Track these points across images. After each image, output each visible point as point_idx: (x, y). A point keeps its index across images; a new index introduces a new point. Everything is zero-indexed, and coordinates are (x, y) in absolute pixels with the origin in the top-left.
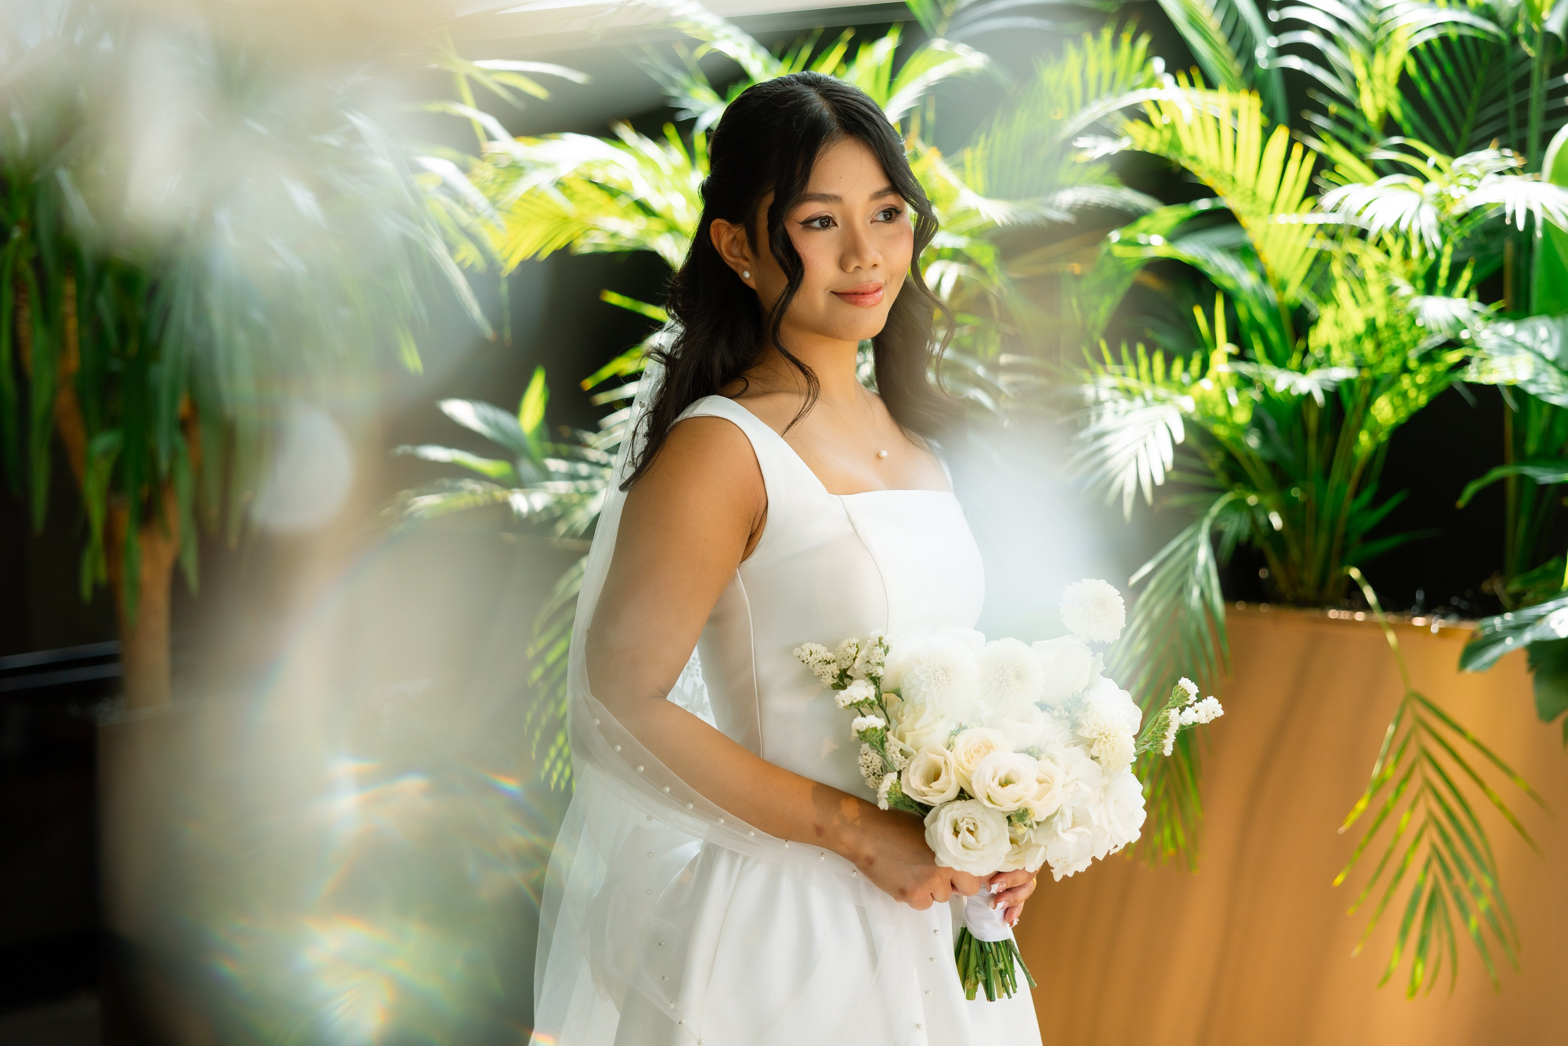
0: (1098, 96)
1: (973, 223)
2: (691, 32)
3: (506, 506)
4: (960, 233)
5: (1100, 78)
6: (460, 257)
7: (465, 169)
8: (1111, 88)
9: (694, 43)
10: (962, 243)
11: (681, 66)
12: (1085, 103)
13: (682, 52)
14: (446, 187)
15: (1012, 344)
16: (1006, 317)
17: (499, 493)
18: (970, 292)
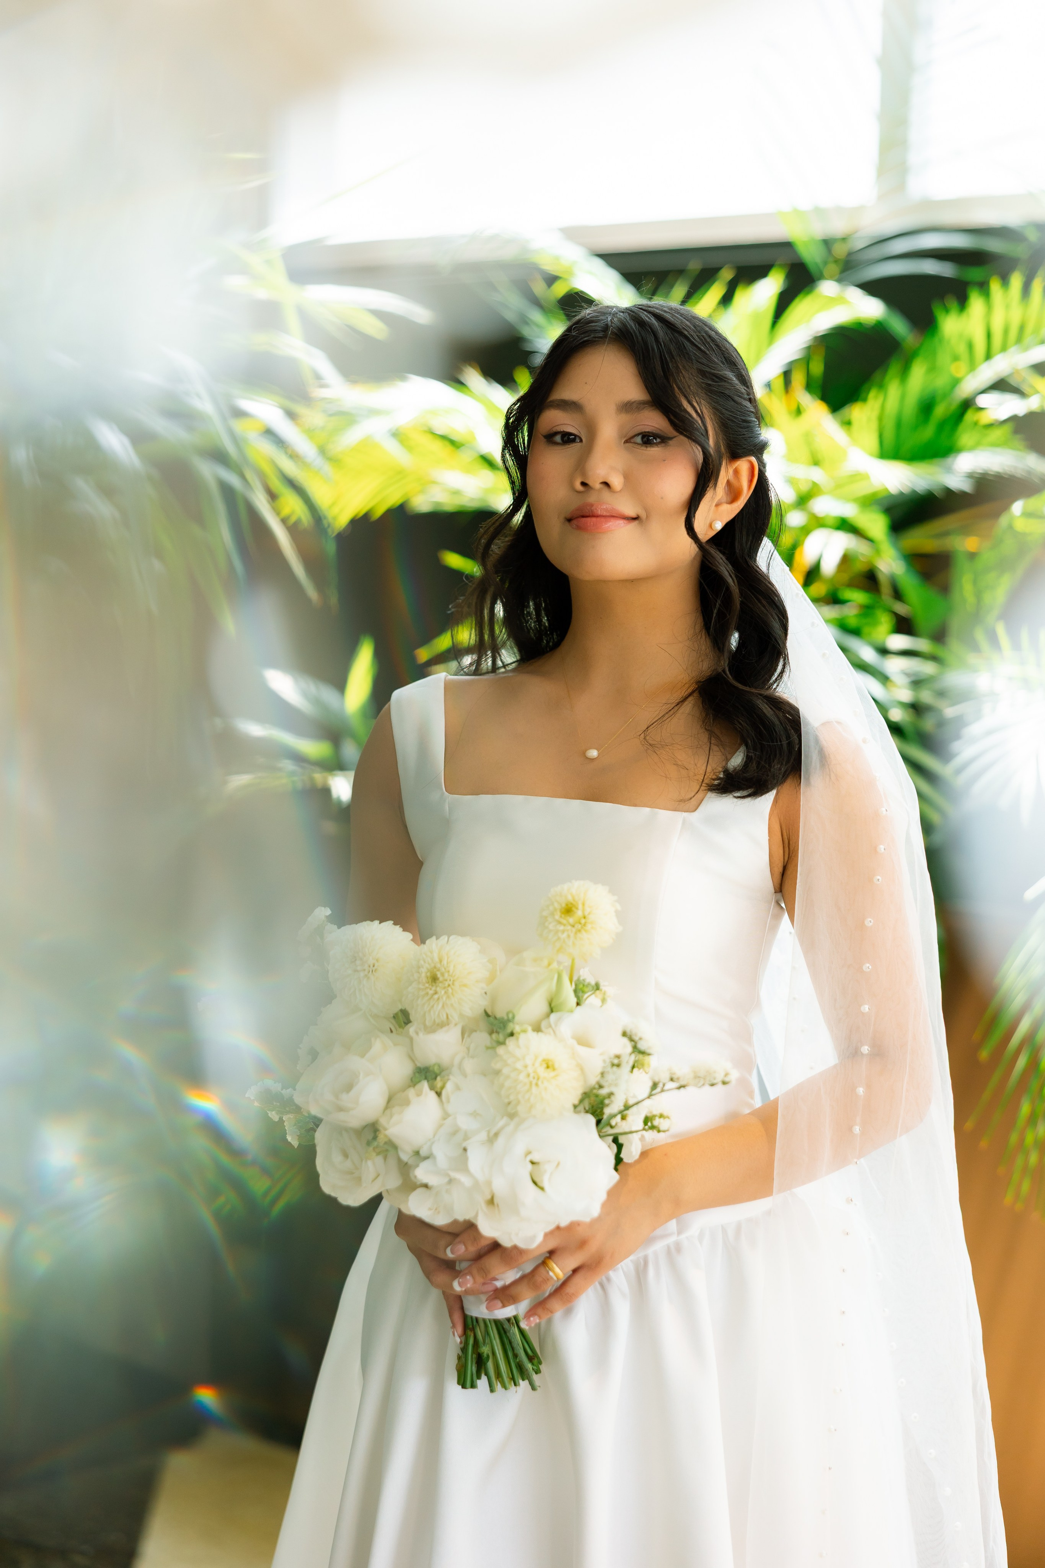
0: (1004, 348)
1: (864, 489)
2: (550, 267)
3: (326, 791)
4: (846, 499)
5: (1006, 331)
6: (286, 511)
7: (291, 415)
8: (1019, 339)
9: (551, 280)
10: (850, 511)
11: (537, 303)
12: (988, 356)
13: (539, 288)
14: (269, 433)
15: (904, 626)
16: (897, 594)
17: (319, 777)
18: (859, 567)
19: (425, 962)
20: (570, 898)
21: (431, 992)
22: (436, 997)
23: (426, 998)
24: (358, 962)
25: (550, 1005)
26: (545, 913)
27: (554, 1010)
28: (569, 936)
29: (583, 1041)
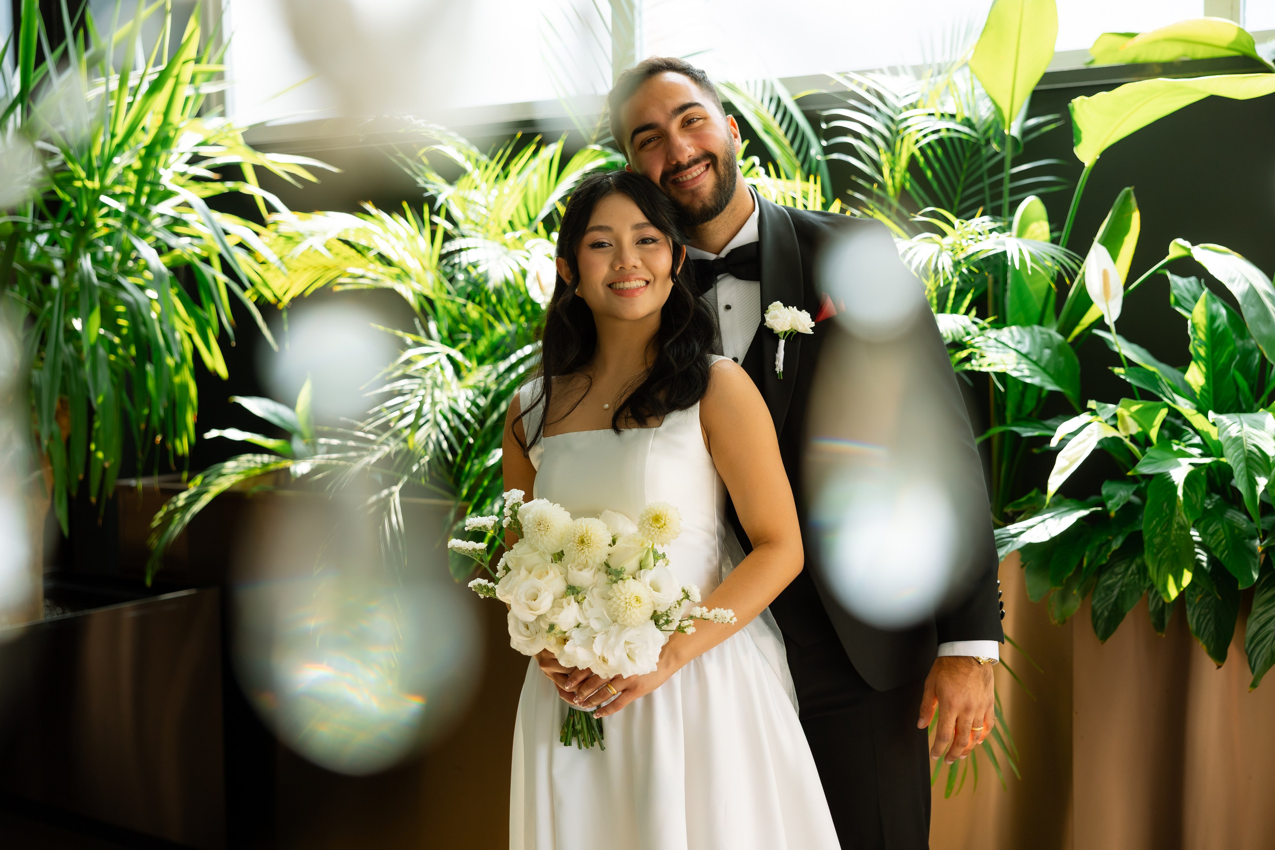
19: (578, 532)
20: (658, 513)
21: (580, 549)
22: (583, 551)
23: (577, 551)
24: (542, 526)
25: (640, 564)
26: (644, 519)
27: (642, 567)
28: (656, 533)
29: (656, 589)
